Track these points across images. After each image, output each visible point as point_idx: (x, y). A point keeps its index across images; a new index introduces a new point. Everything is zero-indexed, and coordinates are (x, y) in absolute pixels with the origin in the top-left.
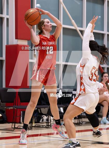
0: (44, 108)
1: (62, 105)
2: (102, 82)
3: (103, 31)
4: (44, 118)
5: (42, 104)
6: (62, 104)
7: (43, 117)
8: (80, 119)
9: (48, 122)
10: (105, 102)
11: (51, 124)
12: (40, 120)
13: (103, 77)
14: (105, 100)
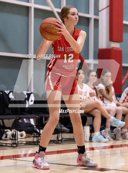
0: (9, 119)
1: (34, 116)
2: (88, 83)
3: (88, 13)
4: (7, 133)
5: (6, 114)
6: (35, 114)
7: (7, 131)
8: (58, 134)
9: (13, 138)
10: (96, 110)
11: (18, 142)
12: (2, 136)
13: (90, 77)
14: (96, 108)
